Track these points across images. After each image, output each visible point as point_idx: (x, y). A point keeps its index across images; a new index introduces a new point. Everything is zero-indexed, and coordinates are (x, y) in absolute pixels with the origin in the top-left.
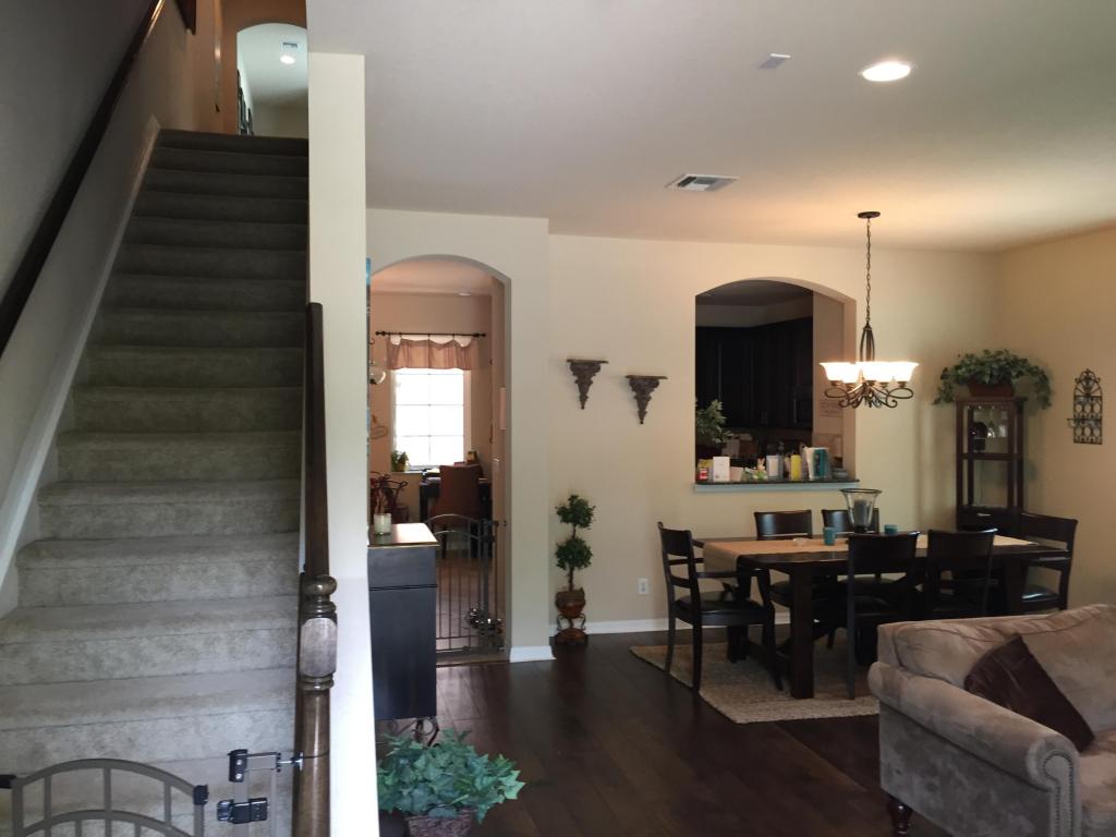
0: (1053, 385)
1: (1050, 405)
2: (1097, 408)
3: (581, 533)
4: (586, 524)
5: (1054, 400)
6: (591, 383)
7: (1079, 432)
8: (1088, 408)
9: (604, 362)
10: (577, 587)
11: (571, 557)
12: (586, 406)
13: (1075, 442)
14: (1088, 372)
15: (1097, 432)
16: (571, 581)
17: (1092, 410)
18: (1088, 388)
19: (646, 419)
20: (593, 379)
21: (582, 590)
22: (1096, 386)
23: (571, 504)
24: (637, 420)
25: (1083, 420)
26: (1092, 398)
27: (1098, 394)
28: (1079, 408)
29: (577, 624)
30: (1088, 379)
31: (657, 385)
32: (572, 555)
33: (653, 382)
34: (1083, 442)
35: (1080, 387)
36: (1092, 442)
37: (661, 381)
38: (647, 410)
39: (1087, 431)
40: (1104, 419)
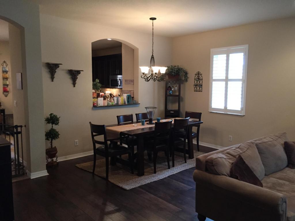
0: (188, 75)
1: (188, 81)
2: (201, 82)
3: (55, 127)
4: (57, 124)
5: (189, 80)
6: (55, 72)
7: (196, 89)
8: (198, 82)
9: (61, 64)
10: (53, 146)
11: (52, 136)
12: (54, 80)
13: (195, 91)
14: (199, 72)
15: (201, 89)
16: (51, 145)
17: (200, 83)
18: (198, 77)
19: (76, 85)
20: (56, 70)
21: (55, 147)
22: (201, 76)
23: (50, 117)
24: (72, 86)
25: (197, 85)
26: (200, 79)
27: (201, 78)
28: (196, 82)
29: (55, 159)
30: (198, 74)
31: (80, 73)
32: (52, 135)
33: (78, 72)
34: (197, 91)
35: (196, 76)
36: (199, 91)
37: (81, 72)
38: (76, 82)
39: (198, 88)
40: (203, 85)
